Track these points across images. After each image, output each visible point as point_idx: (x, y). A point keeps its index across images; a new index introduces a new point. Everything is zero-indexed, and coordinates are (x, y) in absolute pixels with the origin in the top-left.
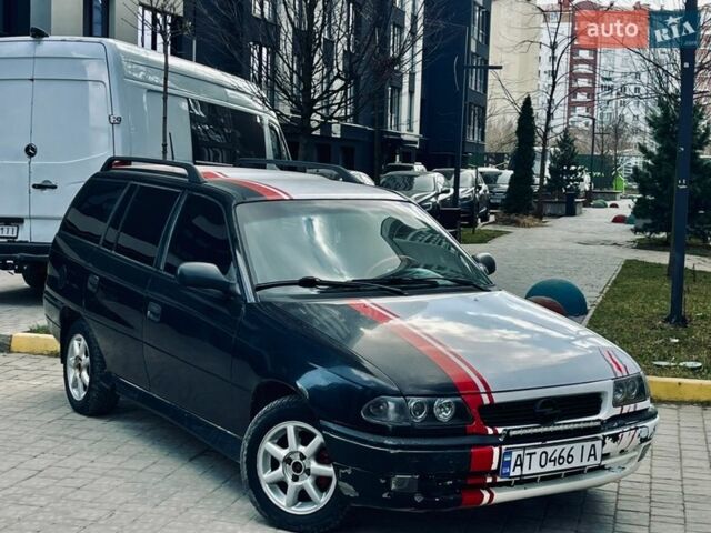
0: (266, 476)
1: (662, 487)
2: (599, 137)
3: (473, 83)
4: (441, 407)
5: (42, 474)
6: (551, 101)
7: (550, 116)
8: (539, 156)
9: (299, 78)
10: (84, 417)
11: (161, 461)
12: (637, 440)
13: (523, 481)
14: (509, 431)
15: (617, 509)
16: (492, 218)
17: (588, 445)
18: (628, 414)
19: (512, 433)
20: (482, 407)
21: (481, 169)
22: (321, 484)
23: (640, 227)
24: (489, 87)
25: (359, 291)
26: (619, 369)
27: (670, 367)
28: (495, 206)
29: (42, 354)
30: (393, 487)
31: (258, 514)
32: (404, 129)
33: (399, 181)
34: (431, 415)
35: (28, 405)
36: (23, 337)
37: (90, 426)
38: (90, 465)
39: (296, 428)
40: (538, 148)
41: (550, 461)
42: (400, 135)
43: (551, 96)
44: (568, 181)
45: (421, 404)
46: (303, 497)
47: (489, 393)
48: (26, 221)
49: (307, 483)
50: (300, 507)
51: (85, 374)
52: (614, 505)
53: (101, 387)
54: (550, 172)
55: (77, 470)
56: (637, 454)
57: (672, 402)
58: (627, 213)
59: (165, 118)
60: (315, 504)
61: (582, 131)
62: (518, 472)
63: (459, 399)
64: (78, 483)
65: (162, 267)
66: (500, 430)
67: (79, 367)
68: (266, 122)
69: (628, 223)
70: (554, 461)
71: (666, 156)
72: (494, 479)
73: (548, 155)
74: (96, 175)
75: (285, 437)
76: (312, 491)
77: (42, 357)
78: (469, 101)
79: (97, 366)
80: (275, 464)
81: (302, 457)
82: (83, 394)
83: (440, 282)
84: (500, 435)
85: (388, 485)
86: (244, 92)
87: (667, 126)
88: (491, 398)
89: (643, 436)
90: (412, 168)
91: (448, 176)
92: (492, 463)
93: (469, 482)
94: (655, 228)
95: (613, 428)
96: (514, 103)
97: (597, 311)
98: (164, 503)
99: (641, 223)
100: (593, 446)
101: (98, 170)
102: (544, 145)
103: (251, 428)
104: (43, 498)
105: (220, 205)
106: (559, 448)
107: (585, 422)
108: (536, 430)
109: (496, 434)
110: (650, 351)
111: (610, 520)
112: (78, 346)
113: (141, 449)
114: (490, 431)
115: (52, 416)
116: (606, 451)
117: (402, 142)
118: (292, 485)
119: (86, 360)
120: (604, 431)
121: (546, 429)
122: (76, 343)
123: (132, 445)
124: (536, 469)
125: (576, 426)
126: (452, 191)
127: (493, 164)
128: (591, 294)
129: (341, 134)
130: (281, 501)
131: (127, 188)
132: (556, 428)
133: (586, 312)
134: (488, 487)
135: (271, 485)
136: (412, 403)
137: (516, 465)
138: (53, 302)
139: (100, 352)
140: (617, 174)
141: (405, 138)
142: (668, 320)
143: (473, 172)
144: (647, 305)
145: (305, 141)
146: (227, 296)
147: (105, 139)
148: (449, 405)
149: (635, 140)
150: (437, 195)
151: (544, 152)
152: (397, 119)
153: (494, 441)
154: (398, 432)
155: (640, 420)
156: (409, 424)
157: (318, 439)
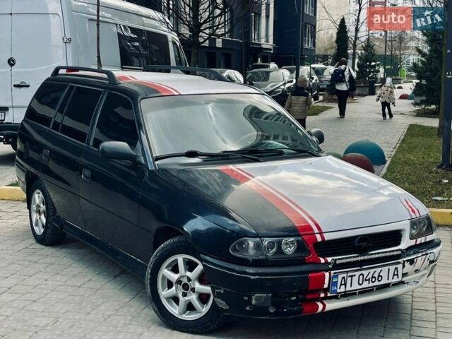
0: (164, 293)
1: (443, 290)
2: (389, 43)
3: (308, 10)
4: (287, 244)
5: (10, 291)
6: (358, 20)
7: (357, 30)
8: (351, 56)
9: (190, 9)
10: (43, 247)
11: (95, 278)
12: (427, 263)
13: (346, 295)
14: (336, 260)
15: (412, 309)
16: (321, 98)
17: (392, 268)
18: (421, 244)
19: (338, 262)
20: (316, 244)
21: (313, 66)
22: (203, 298)
23: (418, 102)
24: (318, 12)
25: (228, 159)
26: (413, 212)
27: (444, 201)
28: (323, 90)
29: (18, 200)
30: (254, 302)
31: (159, 320)
32: (263, 41)
33: (260, 75)
34: (280, 251)
35: (6, 238)
36: (6, 189)
37: (46, 254)
38: (45, 283)
39: (184, 259)
40: (350, 51)
41: (366, 280)
42: (260, 44)
43: (358, 17)
44: (370, 72)
45: (273, 242)
46: (190, 307)
47: (321, 233)
48: (10, 109)
49: (193, 298)
50: (187, 315)
51: (43, 217)
52: (410, 305)
53: (54, 226)
54: (358, 67)
55: (35, 287)
56: (427, 272)
57: (446, 226)
58: (409, 92)
59: (98, 38)
60: (199, 313)
61: (378, 39)
62: (343, 289)
63: (300, 238)
64: (35, 297)
65: (91, 144)
66: (329, 259)
67: (39, 212)
68: (170, 39)
69: (409, 99)
70: (369, 280)
71: (435, 55)
72: (326, 294)
73: (357, 56)
74: (48, 79)
75: (177, 265)
76: (197, 304)
77: (19, 202)
78: (305, 21)
79: (50, 211)
80: (170, 285)
81: (189, 280)
82: (42, 231)
83: (285, 151)
84: (330, 263)
85: (250, 301)
86: (154, 19)
87: (435, 35)
88: (323, 237)
89: (431, 259)
90: (269, 66)
91: (291, 71)
92: (324, 283)
93: (309, 297)
94: (427, 103)
95: (410, 255)
96: (334, 22)
97: (392, 161)
98: (94, 312)
99: (418, 99)
100: (396, 268)
101: (49, 76)
102: (354, 49)
103: (152, 259)
104: (9, 310)
105: (130, 99)
106: (372, 271)
107: (390, 252)
108: (355, 259)
109: (327, 263)
110: (430, 189)
111: (408, 317)
112: (38, 197)
113: (80, 270)
114: (322, 261)
115: (22, 246)
116: (405, 271)
117: (261, 49)
118: (182, 300)
119: (43, 207)
120: (404, 257)
121: (362, 258)
122: (36, 195)
123: (75, 267)
124: (356, 286)
125: (384, 255)
126: (294, 81)
127: (321, 62)
128: (388, 149)
129: (222, 45)
130: (175, 310)
131: (68, 88)
132: (370, 257)
133: (384, 162)
134: (321, 300)
135: (168, 299)
136: (266, 242)
137: (341, 285)
138: (20, 167)
139: (52, 202)
140: (401, 67)
141: (264, 46)
142: (440, 167)
143: (308, 68)
144: (425, 157)
145: (195, 51)
146: (135, 165)
147: (61, 53)
148: (292, 243)
149: (413, 44)
150: (285, 84)
151: (354, 53)
152: (259, 34)
153: (325, 268)
154: (256, 263)
155: (429, 249)
156: (264, 257)
157: (200, 268)
